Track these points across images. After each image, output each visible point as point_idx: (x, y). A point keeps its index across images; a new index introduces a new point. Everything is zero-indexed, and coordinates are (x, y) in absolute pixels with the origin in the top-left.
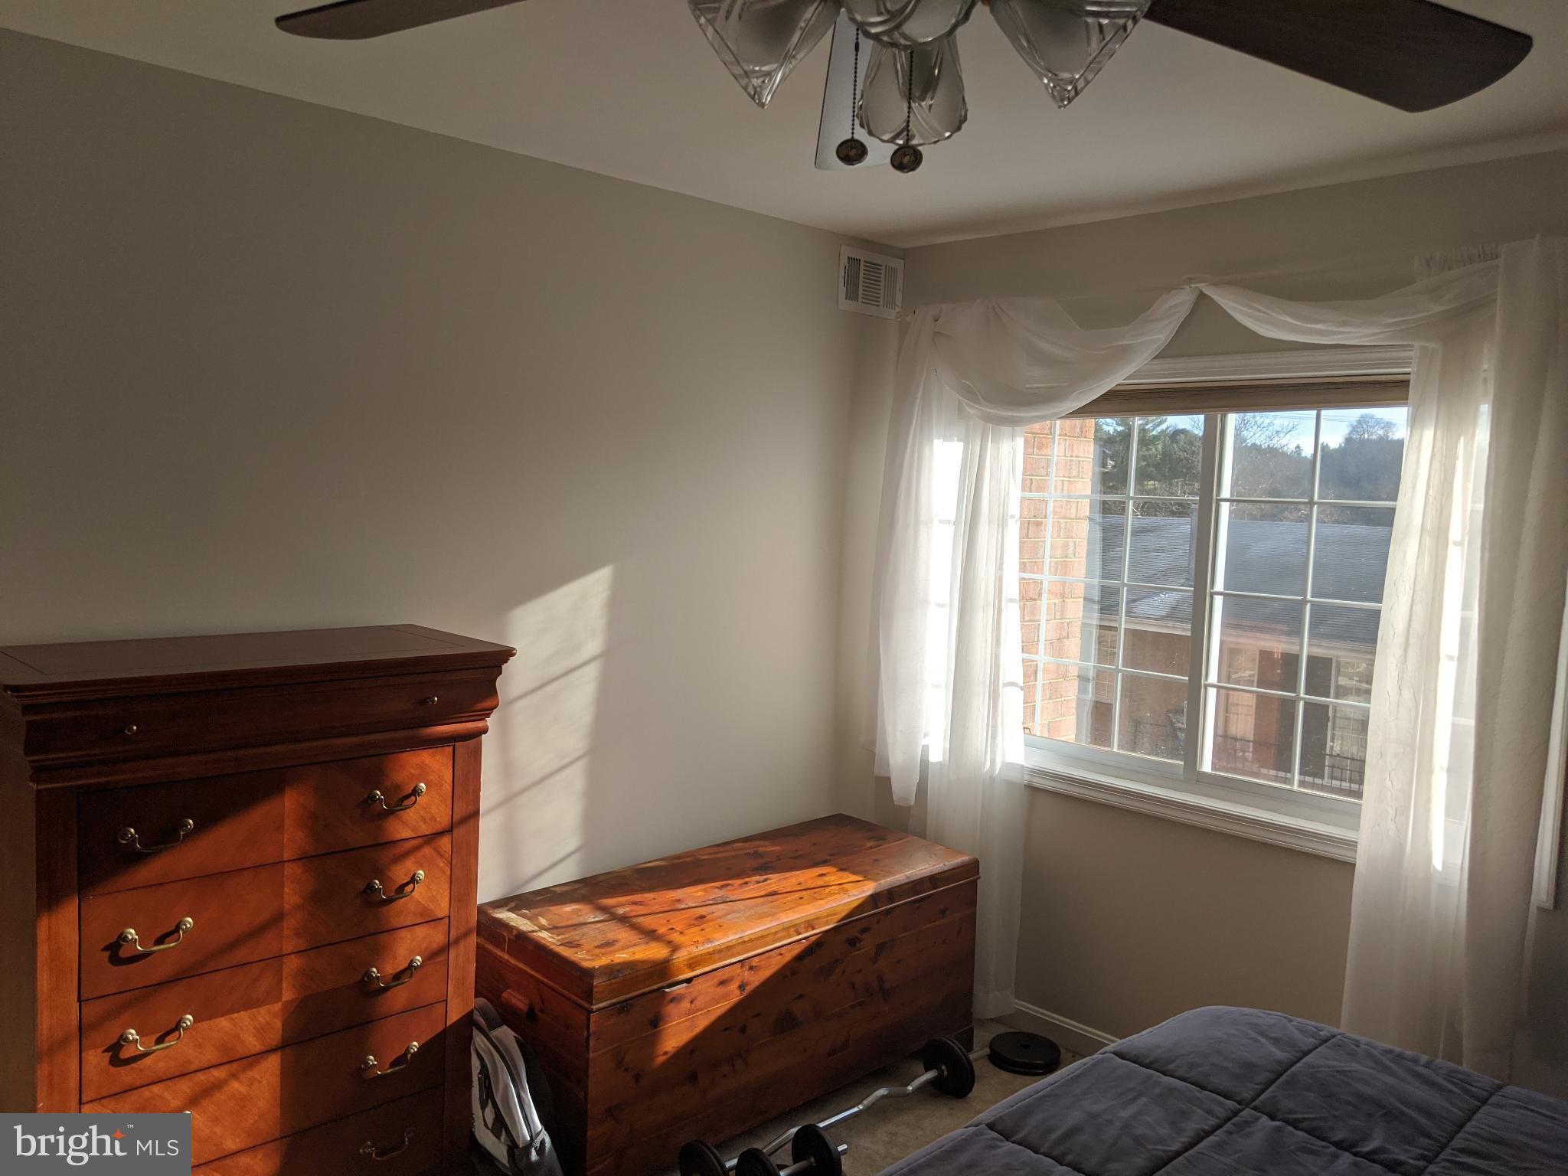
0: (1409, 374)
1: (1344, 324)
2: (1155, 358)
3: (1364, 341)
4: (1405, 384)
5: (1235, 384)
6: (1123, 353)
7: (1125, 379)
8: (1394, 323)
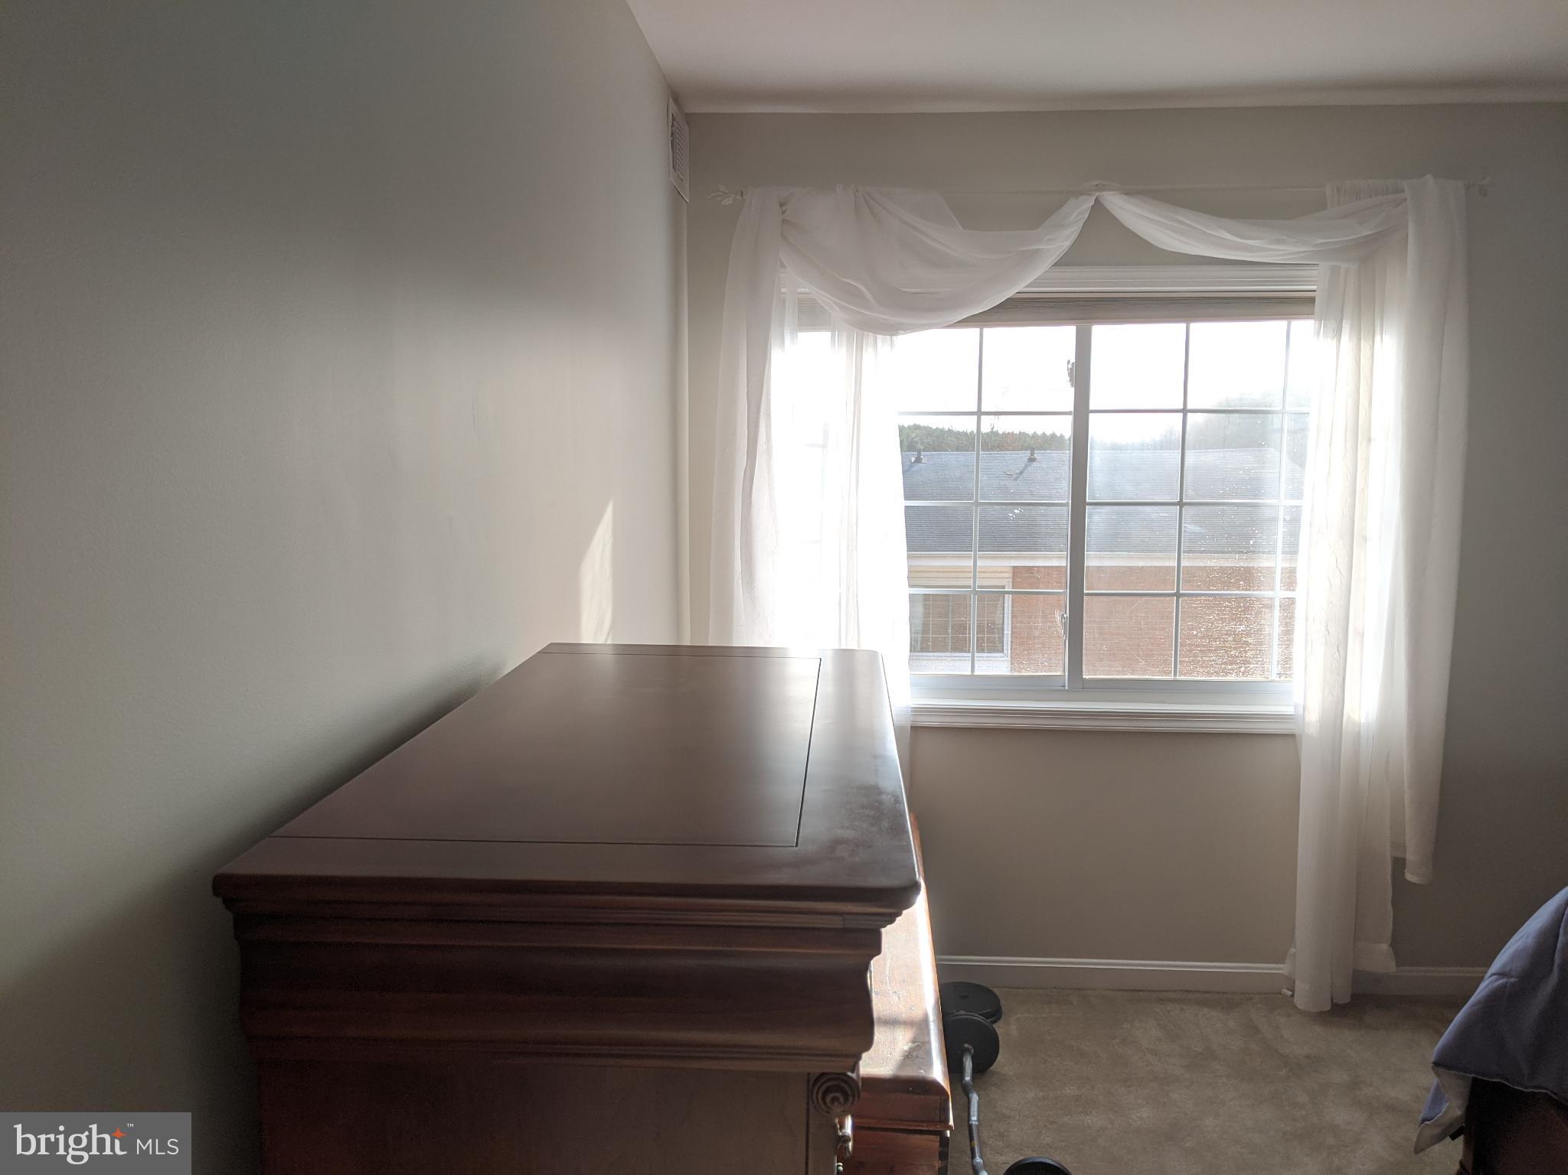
0: (1315, 291)
1: (1279, 242)
2: (1053, 266)
3: (1289, 259)
4: (1312, 300)
5: (1129, 295)
6: (1030, 257)
7: (1026, 287)
8: (1321, 243)
